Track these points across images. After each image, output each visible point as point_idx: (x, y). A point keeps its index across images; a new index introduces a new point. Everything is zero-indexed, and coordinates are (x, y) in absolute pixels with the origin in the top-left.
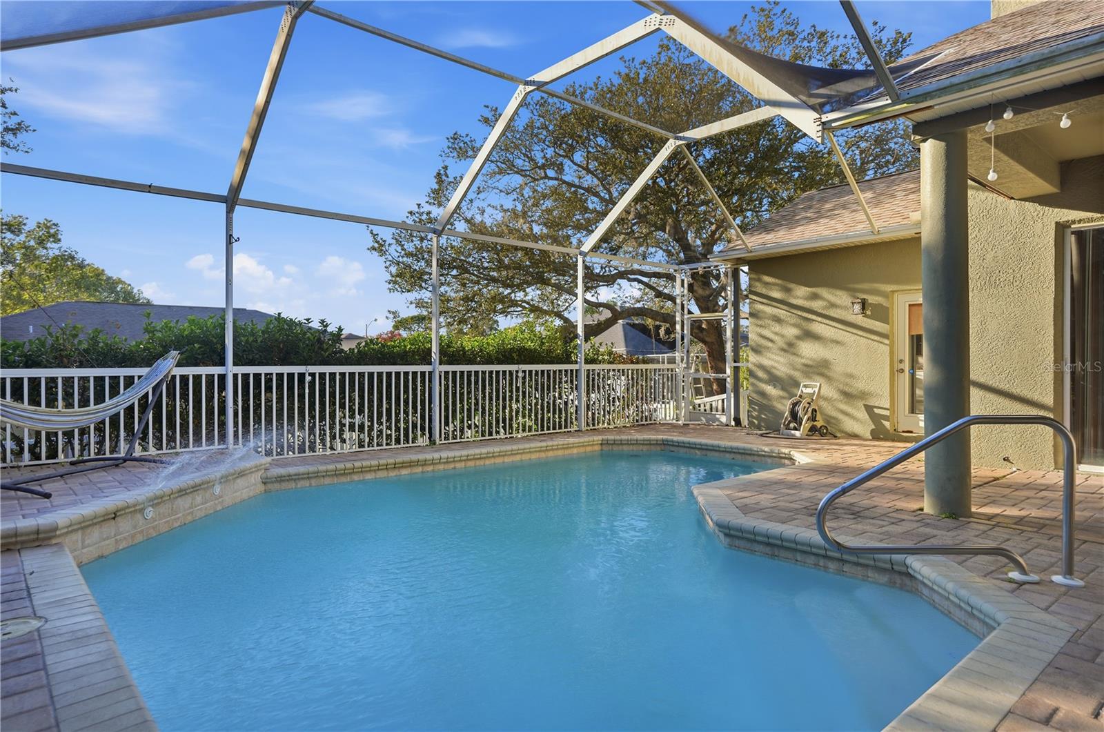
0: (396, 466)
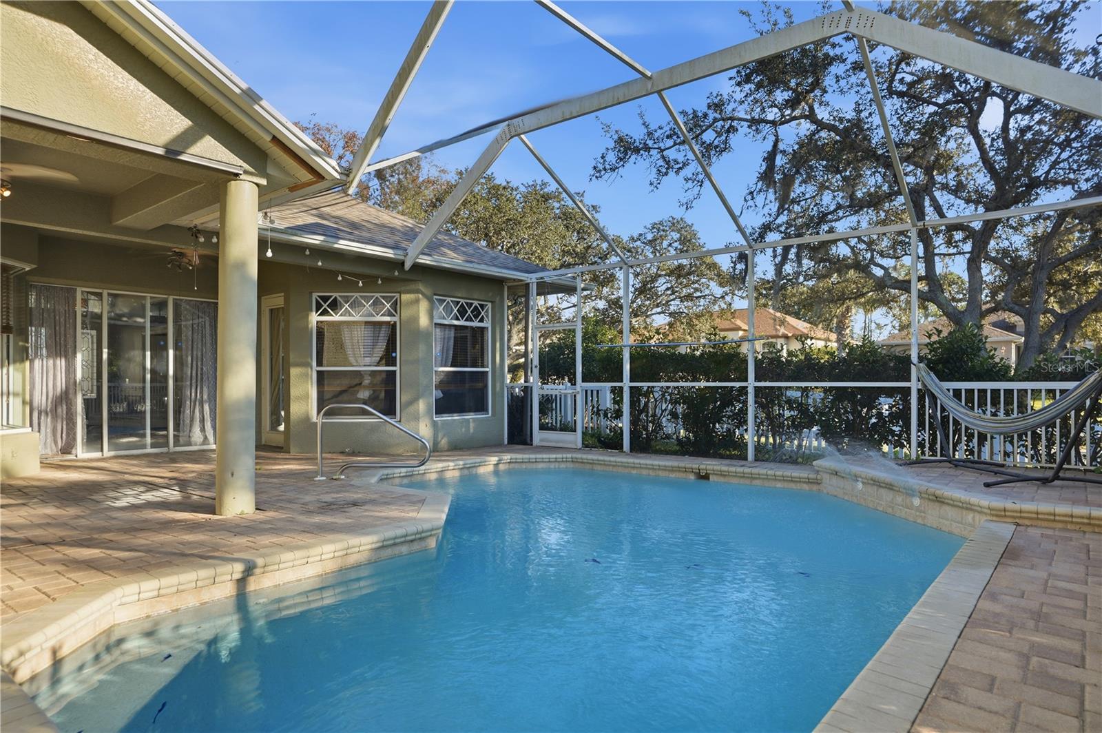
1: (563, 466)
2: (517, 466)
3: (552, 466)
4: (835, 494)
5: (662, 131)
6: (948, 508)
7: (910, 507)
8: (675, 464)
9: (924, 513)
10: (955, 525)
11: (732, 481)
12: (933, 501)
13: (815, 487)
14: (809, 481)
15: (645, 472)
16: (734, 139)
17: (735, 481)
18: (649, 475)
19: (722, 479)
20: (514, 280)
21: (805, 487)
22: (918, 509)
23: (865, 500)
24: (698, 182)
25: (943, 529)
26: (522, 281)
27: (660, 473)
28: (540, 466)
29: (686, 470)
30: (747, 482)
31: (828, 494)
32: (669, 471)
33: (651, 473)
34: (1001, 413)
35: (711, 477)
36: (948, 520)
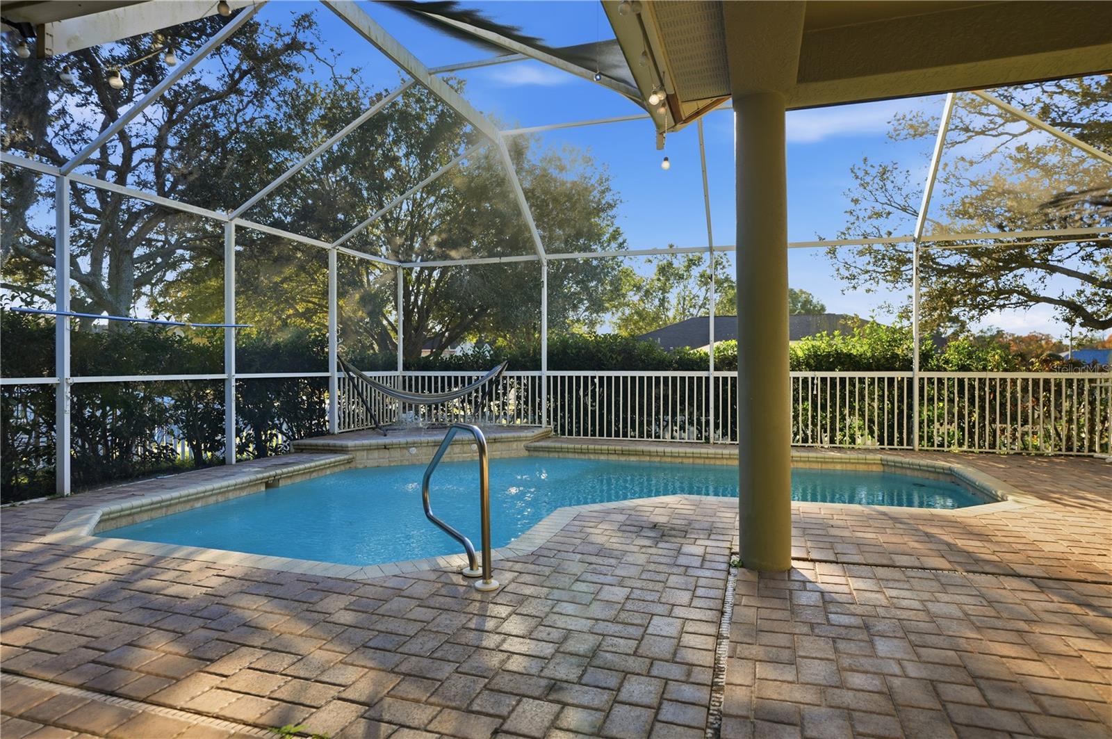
0: (623, 453)
7: (469, 451)
13: (348, 466)
14: (347, 462)
15: (213, 500)
17: (298, 479)
19: (289, 482)
21: (343, 468)
23: (418, 460)
27: (231, 495)
30: (308, 477)
35: (280, 482)
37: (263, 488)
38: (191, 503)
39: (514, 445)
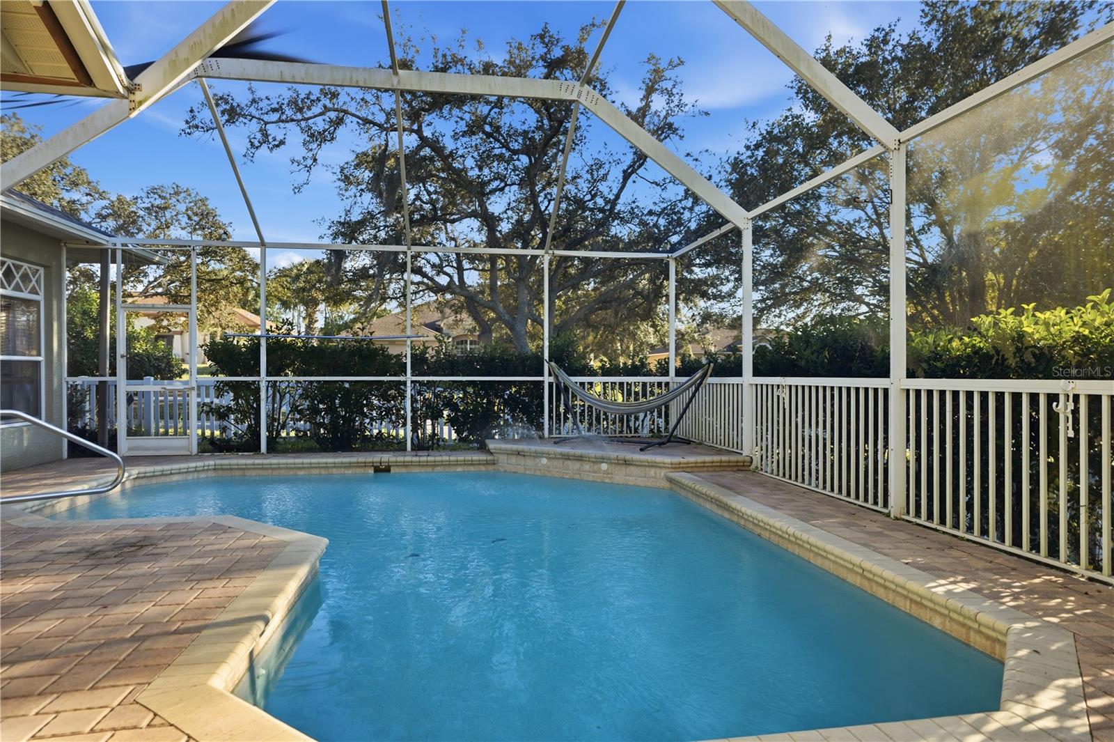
1: (203, 475)
2: (143, 482)
3: (190, 477)
4: (514, 470)
5: (269, 102)
6: (632, 468)
7: (599, 471)
8: (354, 460)
9: (611, 474)
10: (639, 479)
11: (413, 471)
12: (623, 464)
13: (491, 468)
14: (487, 463)
15: (315, 471)
16: (341, 132)
17: (416, 470)
18: (321, 474)
19: (404, 470)
20: (88, 242)
21: (483, 468)
22: (606, 472)
23: (549, 472)
24: (306, 166)
25: (629, 483)
26: (100, 244)
27: (334, 471)
28: (175, 478)
29: (365, 465)
30: (430, 469)
31: (505, 471)
32: (344, 467)
33: (323, 472)
34: (632, 399)
35: (392, 469)
36: (633, 476)
37: (371, 471)
38: (295, 471)
39: (652, 472)
